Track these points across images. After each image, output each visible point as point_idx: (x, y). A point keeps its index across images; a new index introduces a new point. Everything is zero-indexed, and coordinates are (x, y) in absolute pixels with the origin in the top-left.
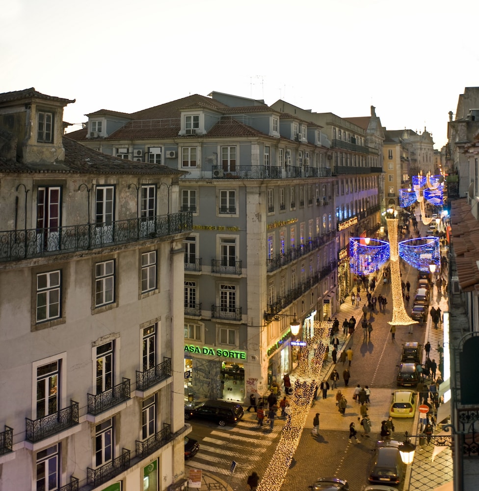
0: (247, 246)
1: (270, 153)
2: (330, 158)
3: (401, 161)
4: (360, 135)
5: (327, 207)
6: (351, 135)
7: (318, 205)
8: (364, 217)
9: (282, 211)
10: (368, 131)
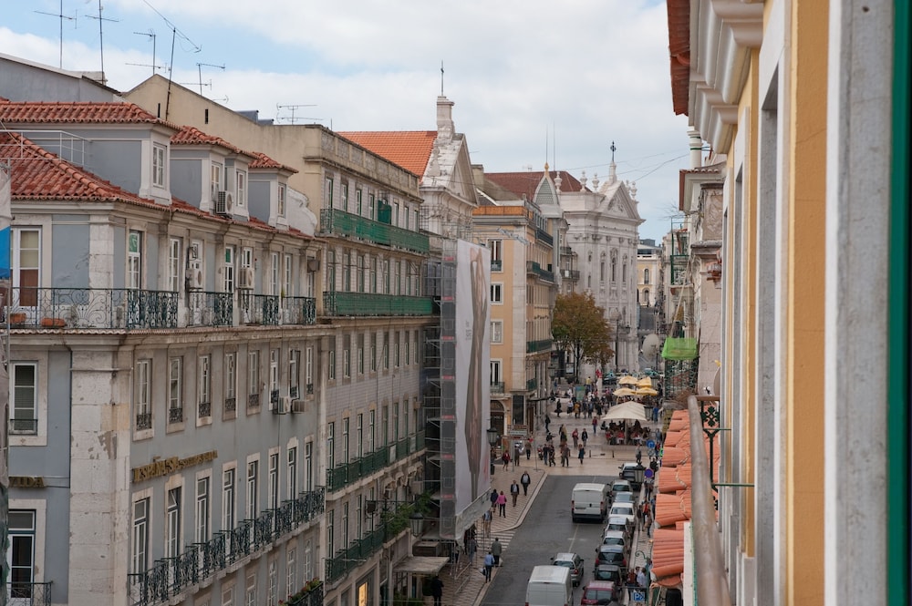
0: (70, 535)
1: (145, 252)
2: (313, 268)
3: (530, 277)
4: (404, 194)
5: (302, 416)
6: (378, 195)
7: (276, 412)
8: (408, 453)
9: (173, 427)
10: (427, 182)
